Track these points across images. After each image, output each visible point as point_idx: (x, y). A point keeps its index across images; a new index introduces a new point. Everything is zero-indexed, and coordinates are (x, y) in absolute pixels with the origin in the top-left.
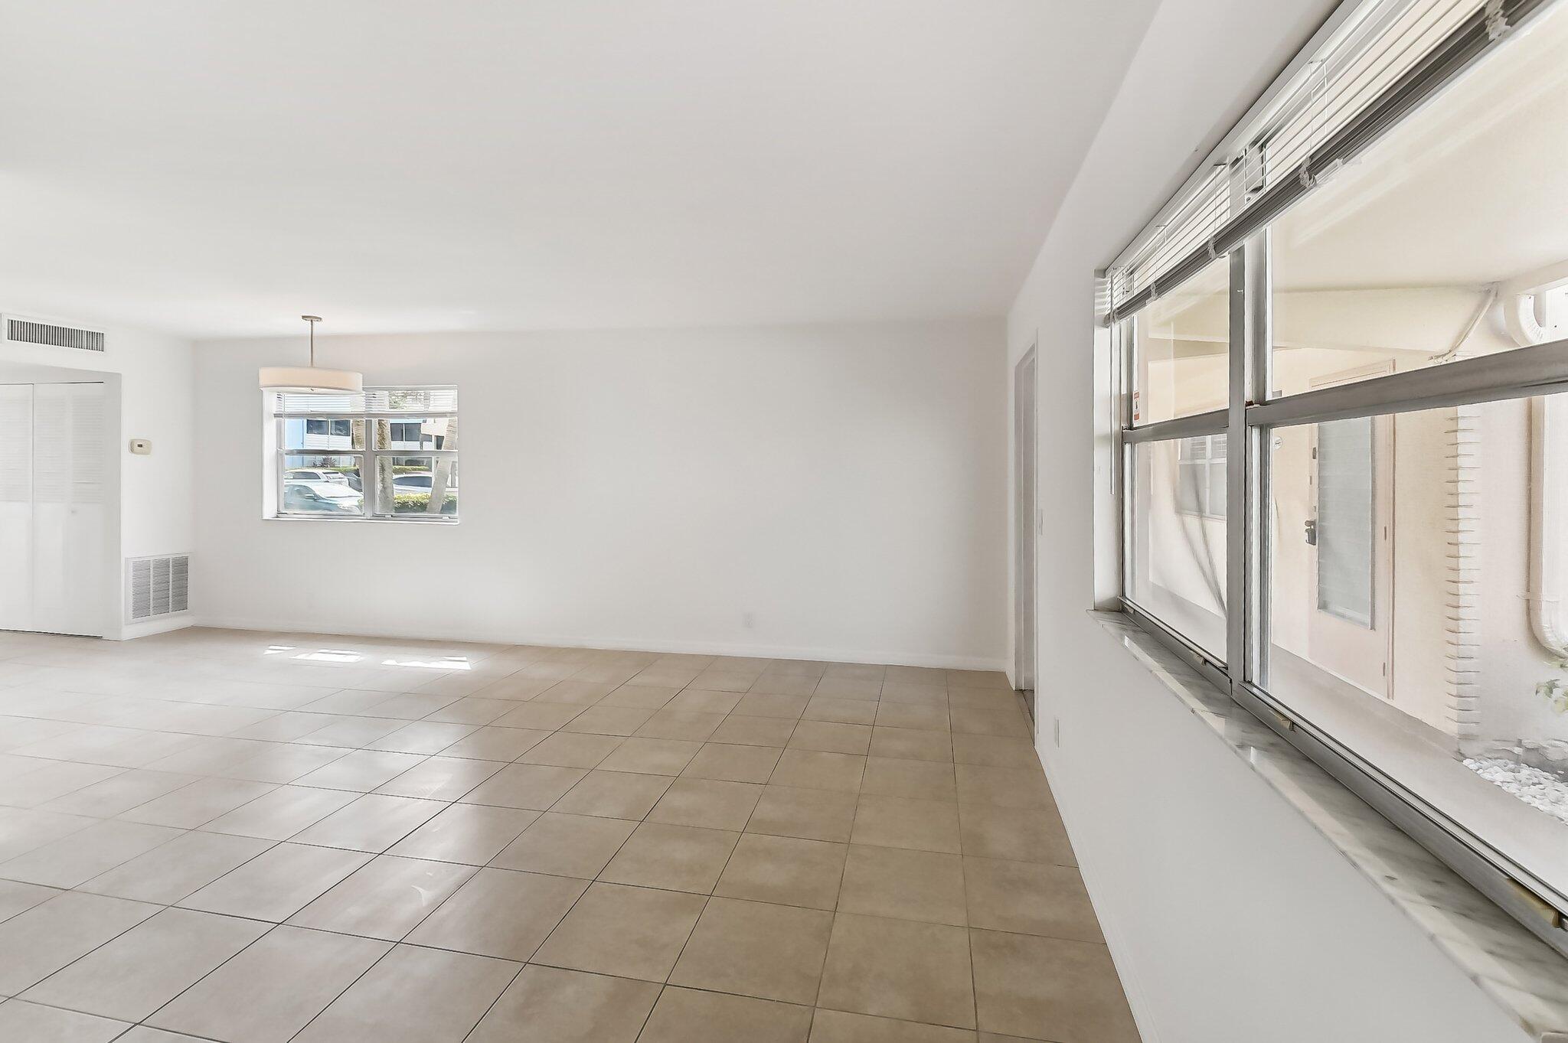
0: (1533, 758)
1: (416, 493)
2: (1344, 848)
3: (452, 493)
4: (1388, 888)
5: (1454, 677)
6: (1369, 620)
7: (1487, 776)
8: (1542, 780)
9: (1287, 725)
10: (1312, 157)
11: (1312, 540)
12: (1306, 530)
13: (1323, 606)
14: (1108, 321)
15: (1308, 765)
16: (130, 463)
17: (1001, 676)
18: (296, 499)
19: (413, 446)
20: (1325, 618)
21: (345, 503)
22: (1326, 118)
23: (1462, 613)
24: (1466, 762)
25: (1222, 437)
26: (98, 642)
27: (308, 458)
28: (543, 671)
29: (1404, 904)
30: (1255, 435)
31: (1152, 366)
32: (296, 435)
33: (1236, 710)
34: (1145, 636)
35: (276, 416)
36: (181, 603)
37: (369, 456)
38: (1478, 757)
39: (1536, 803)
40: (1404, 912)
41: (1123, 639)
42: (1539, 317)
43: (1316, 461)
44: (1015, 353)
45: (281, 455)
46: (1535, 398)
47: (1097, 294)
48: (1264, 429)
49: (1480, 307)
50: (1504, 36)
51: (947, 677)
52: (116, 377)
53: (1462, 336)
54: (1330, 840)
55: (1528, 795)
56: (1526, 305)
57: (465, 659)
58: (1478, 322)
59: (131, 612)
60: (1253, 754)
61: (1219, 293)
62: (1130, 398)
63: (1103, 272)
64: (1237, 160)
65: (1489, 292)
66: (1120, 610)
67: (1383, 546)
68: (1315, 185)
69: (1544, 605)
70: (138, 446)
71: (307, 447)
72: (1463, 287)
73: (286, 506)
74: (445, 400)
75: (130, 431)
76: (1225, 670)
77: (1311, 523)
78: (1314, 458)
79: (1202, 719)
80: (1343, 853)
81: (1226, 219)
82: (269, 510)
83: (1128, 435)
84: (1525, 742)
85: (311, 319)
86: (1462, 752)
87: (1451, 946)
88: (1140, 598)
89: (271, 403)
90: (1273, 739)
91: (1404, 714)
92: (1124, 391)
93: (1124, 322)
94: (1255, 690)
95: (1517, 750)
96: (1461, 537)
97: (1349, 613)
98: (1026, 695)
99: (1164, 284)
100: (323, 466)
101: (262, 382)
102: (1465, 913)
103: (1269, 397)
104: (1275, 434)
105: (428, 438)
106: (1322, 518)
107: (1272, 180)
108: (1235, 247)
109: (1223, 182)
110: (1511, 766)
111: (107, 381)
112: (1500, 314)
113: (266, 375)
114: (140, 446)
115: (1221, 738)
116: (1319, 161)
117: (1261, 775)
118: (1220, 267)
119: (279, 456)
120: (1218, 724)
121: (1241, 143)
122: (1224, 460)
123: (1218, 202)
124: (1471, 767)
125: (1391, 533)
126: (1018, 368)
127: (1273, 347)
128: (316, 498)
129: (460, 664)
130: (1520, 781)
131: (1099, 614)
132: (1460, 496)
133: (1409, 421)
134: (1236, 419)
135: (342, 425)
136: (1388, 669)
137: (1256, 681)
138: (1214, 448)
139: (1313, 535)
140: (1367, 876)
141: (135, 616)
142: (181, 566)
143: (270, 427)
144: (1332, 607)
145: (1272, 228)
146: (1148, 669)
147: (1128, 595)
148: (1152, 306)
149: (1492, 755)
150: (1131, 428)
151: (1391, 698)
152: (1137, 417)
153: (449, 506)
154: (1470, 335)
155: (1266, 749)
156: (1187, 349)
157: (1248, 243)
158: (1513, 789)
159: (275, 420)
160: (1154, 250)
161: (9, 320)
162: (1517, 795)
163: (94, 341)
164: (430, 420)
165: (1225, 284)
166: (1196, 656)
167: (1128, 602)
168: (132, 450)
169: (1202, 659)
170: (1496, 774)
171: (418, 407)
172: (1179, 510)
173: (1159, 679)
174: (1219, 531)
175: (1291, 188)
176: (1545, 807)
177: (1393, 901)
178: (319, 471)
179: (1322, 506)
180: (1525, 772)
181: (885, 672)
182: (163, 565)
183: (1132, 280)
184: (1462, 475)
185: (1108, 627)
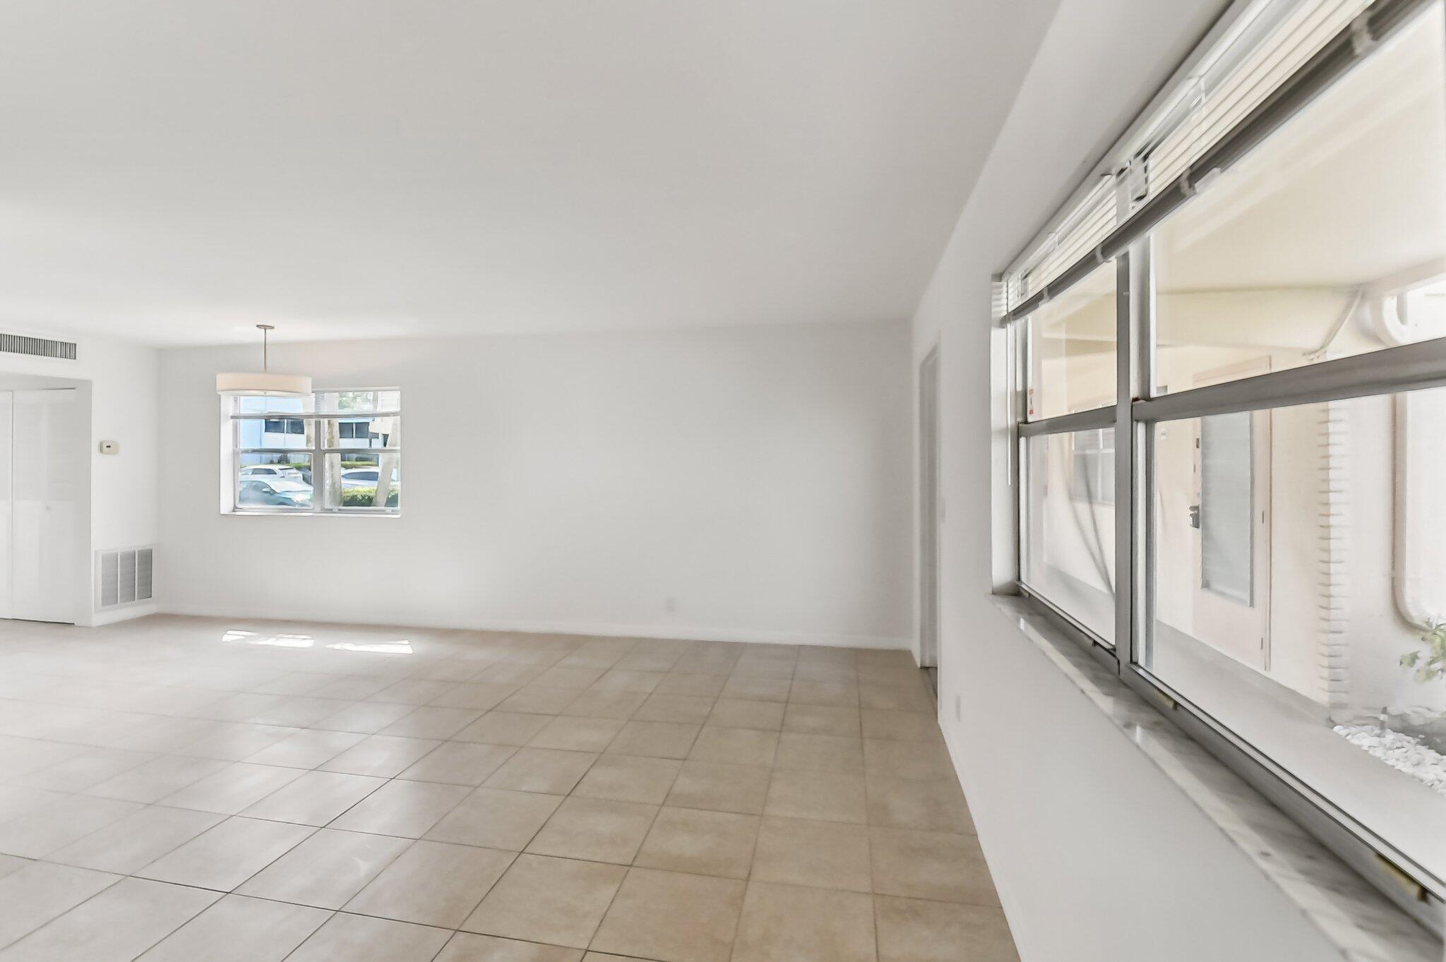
0: (1397, 724)
1: (363, 488)
2: (1223, 824)
3: (396, 486)
4: (1264, 864)
5: (1325, 650)
6: (1247, 597)
7: (1355, 741)
8: (1405, 744)
9: (1171, 704)
10: (1192, 167)
11: (1196, 525)
12: (1191, 515)
13: (1206, 585)
14: (1004, 322)
15: (1191, 743)
16: (99, 464)
17: (907, 654)
18: (253, 494)
19: (361, 443)
20: (1208, 595)
21: (298, 498)
22: (1205, 130)
23: (1333, 590)
24: (1336, 729)
25: (1112, 430)
26: (69, 630)
27: (265, 456)
28: (478, 655)
29: (1279, 880)
30: (1141, 429)
31: (1047, 364)
32: (254, 435)
33: (1123, 690)
34: (1038, 619)
35: (232, 417)
36: (147, 593)
37: (319, 454)
38: (1347, 724)
39: (1399, 766)
40: (1277, 887)
41: (1018, 622)
42: (1402, 315)
43: (1199, 451)
44: (920, 351)
45: (238, 453)
46: (1399, 395)
47: (994, 297)
48: (1150, 423)
49: (1348, 307)
50: (1370, 50)
51: (856, 656)
52: (86, 382)
53: (1332, 334)
54: (1209, 818)
55: (1393, 759)
56: (1390, 304)
57: (406, 642)
58: (1346, 322)
59: (100, 601)
60: (1139, 734)
61: (1107, 295)
62: (1025, 394)
63: (999, 277)
64: (1122, 171)
65: (1357, 292)
66: (1016, 593)
67: (1260, 529)
68: (1195, 194)
69: (1408, 583)
70: (106, 447)
71: (265, 446)
72: (1334, 289)
73: (241, 500)
74: (390, 400)
75: (99, 432)
76: (1112, 651)
77: (1195, 508)
78: (1198, 447)
79: (1090, 699)
80: (1222, 830)
81: (1112, 226)
82: (226, 506)
83: (1022, 430)
84: (1390, 709)
85: (265, 327)
86: (1333, 719)
87: (1323, 923)
88: (1035, 583)
89: (228, 407)
90: (1157, 718)
91: (1281, 686)
92: (1020, 388)
93: (1019, 323)
94: (1141, 672)
95: (1383, 717)
96: (1332, 520)
97: (1230, 591)
98: (930, 671)
99: (1055, 288)
100: (279, 462)
101: (218, 387)
102: (1335, 887)
103: (1154, 394)
104: (1160, 427)
105: (376, 436)
106: (1205, 503)
107: (1155, 189)
108: (1121, 252)
109: (1109, 191)
110: (1377, 731)
111: (78, 385)
112: (1367, 314)
113: (223, 380)
114: (108, 447)
115: (1108, 717)
116: (1198, 171)
117: (1145, 754)
118: (1108, 270)
119: (235, 454)
120: (1106, 703)
121: (1126, 154)
122: (1113, 451)
123: (1105, 209)
124: (1341, 733)
125: (1268, 517)
126: (923, 366)
127: (1158, 346)
128: (273, 492)
129: (402, 648)
130: (1385, 746)
131: (998, 598)
132: (1331, 483)
133: (1284, 416)
134: (1123, 415)
135: (297, 426)
136: (1265, 644)
137: (1142, 662)
138: (1104, 441)
139: (1198, 519)
140: (1243, 853)
141: (104, 604)
142: (146, 558)
143: (227, 429)
144: (1215, 585)
145: (1155, 234)
146: (1041, 650)
147: (1023, 578)
148: (1045, 307)
149: (1360, 721)
150: (1026, 422)
151: (1268, 669)
152: (1031, 412)
153: (392, 501)
154: (1339, 333)
155: (1151, 728)
156: (1077, 347)
157: (1133, 248)
158: (1379, 753)
159: (231, 421)
160: (1046, 256)
162: (1383, 758)
163: (68, 350)
164: (378, 420)
165: (1113, 286)
166: (1086, 638)
167: (1024, 586)
168: (101, 450)
169: (1091, 642)
170: (1364, 739)
171: (367, 408)
172: (1072, 497)
173: (1051, 661)
174: (1107, 516)
175: (1173, 196)
176: (1407, 769)
177: (1267, 877)
178: (275, 467)
179: (1205, 492)
180: (1390, 737)
181: (800, 651)
182: (129, 557)
183: (1026, 284)
184: (1333, 463)
185: (1005, 609)
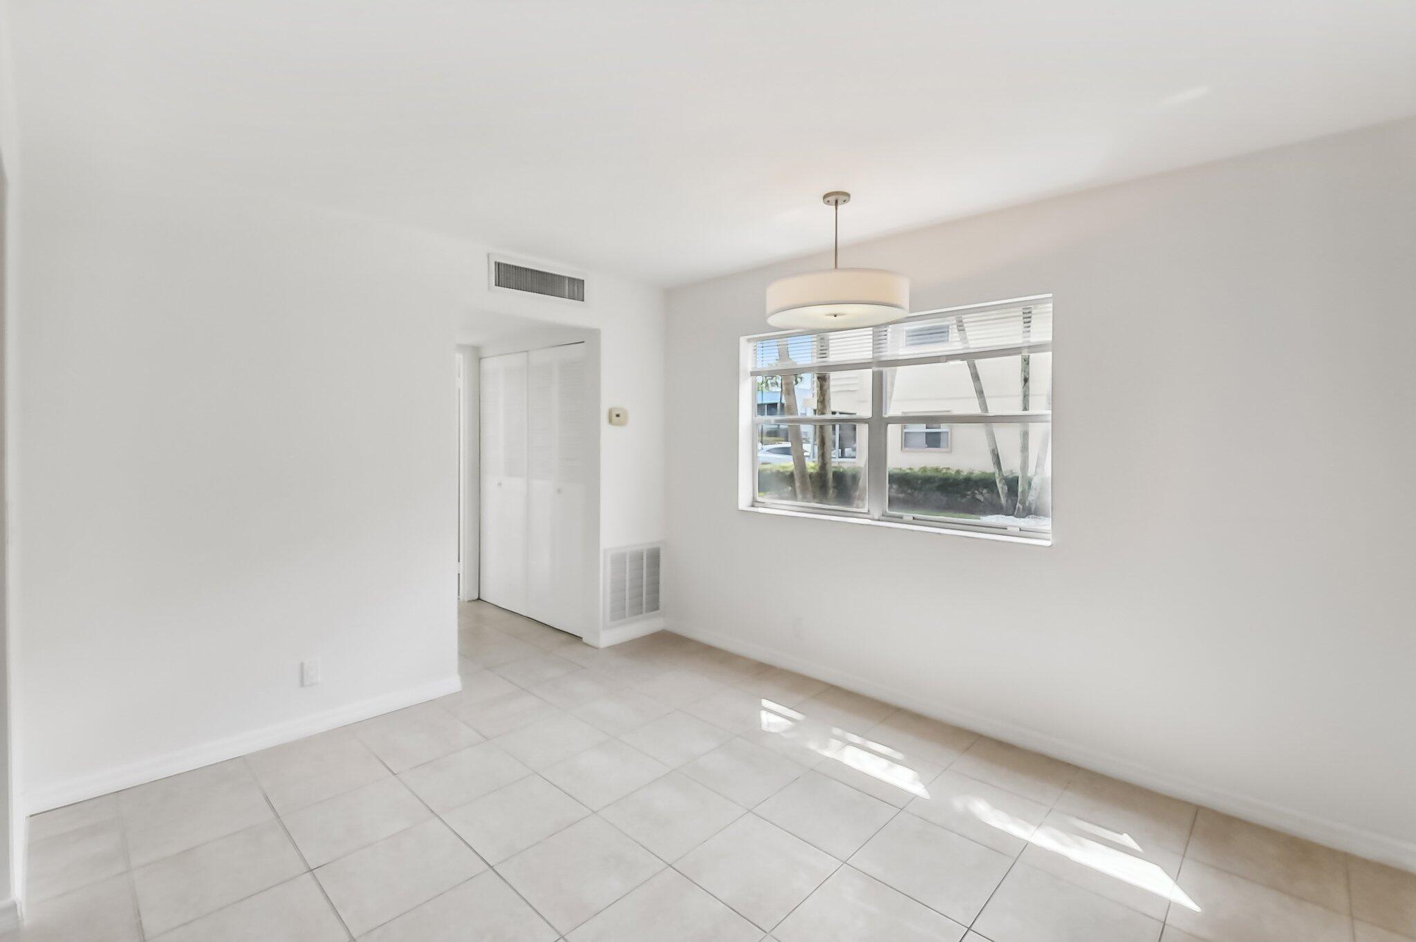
16: (609, 434)
26: (578, 647)
35: (752, 373)
36: (654, 604)
45: (757, 425)
52: (594, 334)
59: (608, 614)
70: (616, 417)
73: (761, 491)
75: (609, 399)
82: (744, 502)
85: (837, 199)
89: (747, 358)
111: (585, 339)
114: (618, 416)
119: (754, 426)
141: (613, 619)
142: (654, 559)
143: (746, 389)
159: (750, 379)
161: (495, 262)
163: (572, 288)
168: (610, 421)
182: (638, 557)
